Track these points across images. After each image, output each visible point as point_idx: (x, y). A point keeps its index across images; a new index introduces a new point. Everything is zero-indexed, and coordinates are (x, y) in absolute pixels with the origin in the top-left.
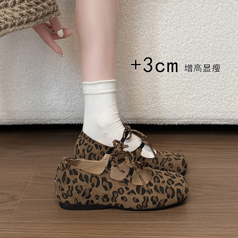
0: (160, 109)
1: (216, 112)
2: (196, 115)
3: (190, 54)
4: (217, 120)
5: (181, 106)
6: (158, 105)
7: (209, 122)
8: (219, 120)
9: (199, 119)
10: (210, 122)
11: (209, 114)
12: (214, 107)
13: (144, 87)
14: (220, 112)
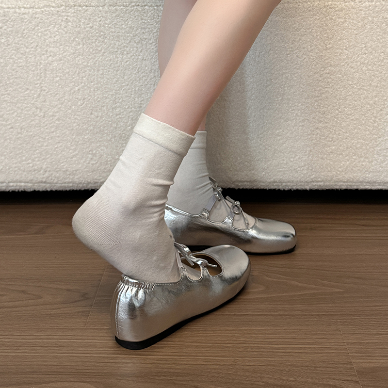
0: (284, 168)
1: (366, 171)
2: (336, 176)
3: (326, 89)
4: (367, 183)
5: (314, 164)
6: (282, 162)
7: (355, 185)
8: (370, 183)
9: (341, 181)
10: (357, 186)
11: (355, 175)
12: (363, 165)
13: (261, 136)
14: (371, 172)
